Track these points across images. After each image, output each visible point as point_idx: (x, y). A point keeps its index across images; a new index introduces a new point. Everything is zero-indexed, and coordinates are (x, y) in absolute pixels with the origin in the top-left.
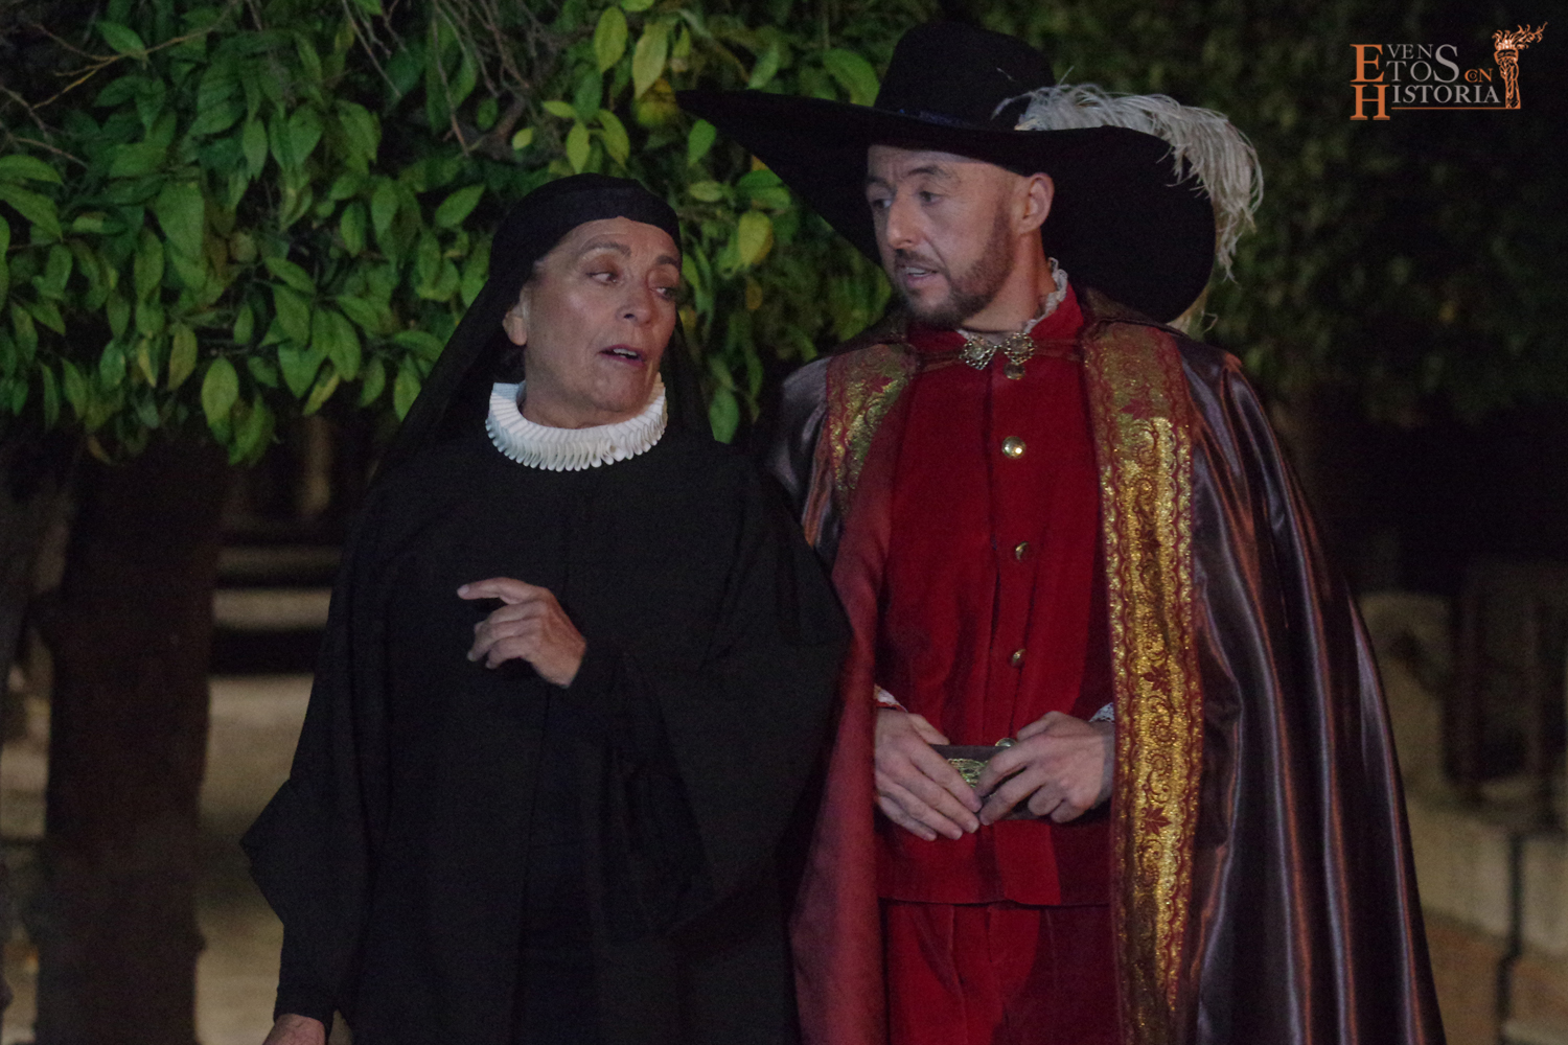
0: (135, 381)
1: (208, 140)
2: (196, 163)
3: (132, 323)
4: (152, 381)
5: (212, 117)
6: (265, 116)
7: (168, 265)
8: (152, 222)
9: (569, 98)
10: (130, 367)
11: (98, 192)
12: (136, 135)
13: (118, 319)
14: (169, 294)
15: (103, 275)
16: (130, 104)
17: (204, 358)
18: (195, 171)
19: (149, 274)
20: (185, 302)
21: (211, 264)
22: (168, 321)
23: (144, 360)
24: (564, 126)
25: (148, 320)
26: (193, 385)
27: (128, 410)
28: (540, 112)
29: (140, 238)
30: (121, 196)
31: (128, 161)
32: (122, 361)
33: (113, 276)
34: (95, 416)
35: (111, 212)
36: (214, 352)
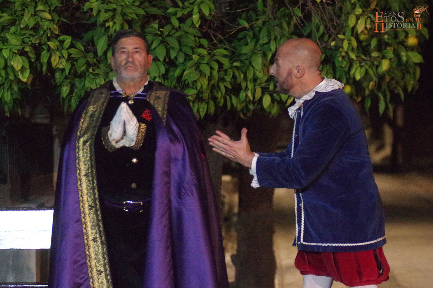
0: (248, 99)
1: (263, 45)
2: (260, 50)
3: (247, 87)
4: (252, 99)
5: (264, 40)
6: (275, 39)
7: (254, 73)
8: (250, 63)
9: (344, 34)
10: (247, 96)
11: (239, 57)
12: (247, 44)
13: (243, 85)
14: (255, 79)
15: (240, 75)
16: (245, 37)
17: (263, 94)
18: (260, 52)
19: (250, 75)
20: (258, 82)
21: (264, 72)
22: (255, 86)
23: (250, 95)
24: (343, 40)
25: (250, 86)
26: (261, 100)
27: (247, 106)
28: (338, 38)
29: (248, 67)
30: (243, 58)
31: (245, 50)
32: (245, 95)
33: (242, 76)
34: (239, 107)
35: (242, 62)
36: (265, 92)
